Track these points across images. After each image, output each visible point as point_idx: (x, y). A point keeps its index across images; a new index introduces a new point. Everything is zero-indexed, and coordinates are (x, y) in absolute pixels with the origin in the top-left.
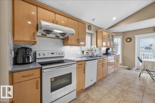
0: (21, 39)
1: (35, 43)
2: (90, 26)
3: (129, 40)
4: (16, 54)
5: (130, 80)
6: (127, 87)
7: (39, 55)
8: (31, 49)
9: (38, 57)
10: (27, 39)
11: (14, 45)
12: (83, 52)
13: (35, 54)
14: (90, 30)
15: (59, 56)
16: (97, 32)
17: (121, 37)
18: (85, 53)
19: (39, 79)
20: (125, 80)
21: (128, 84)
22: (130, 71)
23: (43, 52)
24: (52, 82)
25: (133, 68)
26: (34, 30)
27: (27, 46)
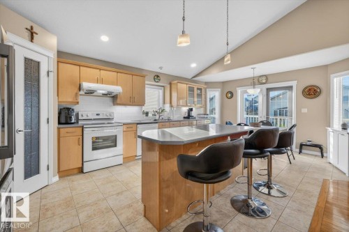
0: (64, 100)
1: (78, 103)
2: (158, 76)
3: (229, 95)
4: (60, 114)
7: (82, 116)
8: (73, 110)
9: (80, 118)
10: (70, 100)
11: (59, 105)
12: (147, 114)
13: (77, 115)
14: (157, 82)
15: (106, 117)
16: (170, 84)
18: (150, 115)
19: (81, 137)
23: (86, 113)
24: (93, 142)
26: (77, 89)
27: (69, 107)
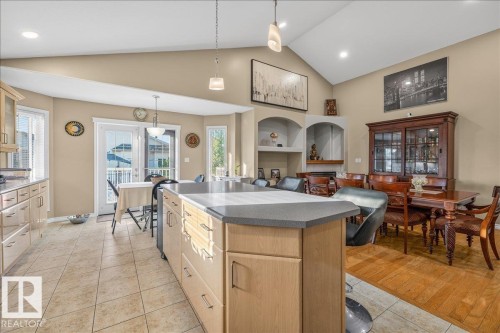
3: (75, 129)
5: (93, 251)
6: (96, 276)
17: (47, 113)
20: (80, 260)
21: (94, 266)
22: (81, 226)
25: (91, 215)
